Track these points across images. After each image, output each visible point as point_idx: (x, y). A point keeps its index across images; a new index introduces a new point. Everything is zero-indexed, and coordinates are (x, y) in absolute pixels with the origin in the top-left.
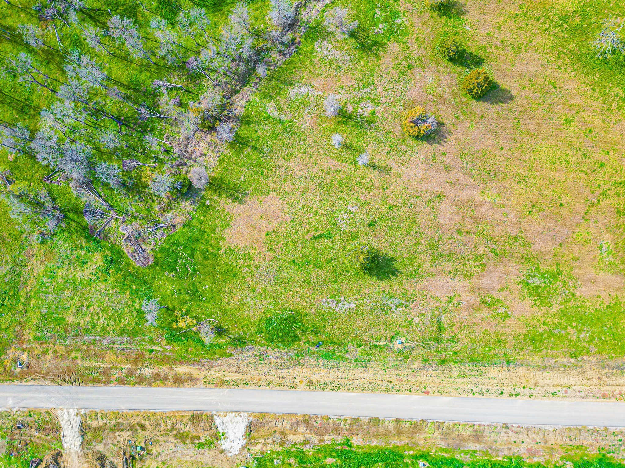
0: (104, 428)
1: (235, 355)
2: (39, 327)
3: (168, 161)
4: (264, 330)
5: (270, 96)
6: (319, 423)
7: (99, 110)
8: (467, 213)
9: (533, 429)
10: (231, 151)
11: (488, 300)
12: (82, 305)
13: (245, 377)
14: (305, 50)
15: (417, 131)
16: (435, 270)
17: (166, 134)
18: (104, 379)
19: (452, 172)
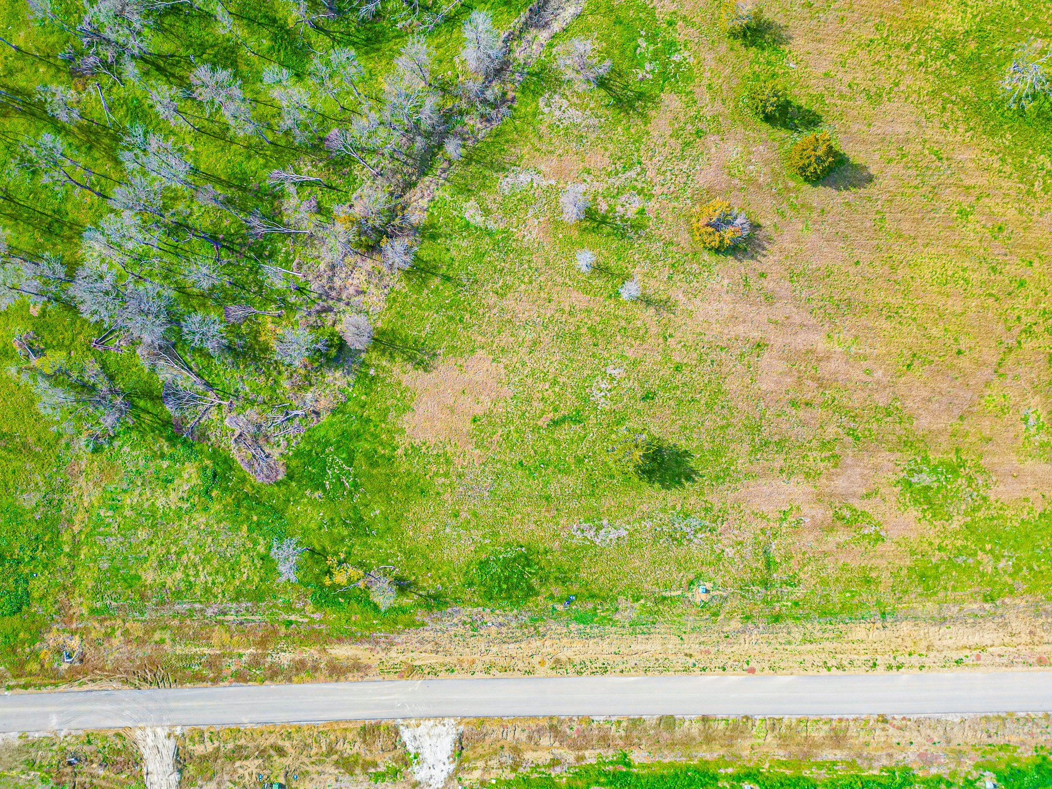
0: (215, 755)
1: (430, 624)
2: (97, 593)
3: (301, 305)
4: (477, 580)
5: (469, 190)
6: (575, 729)
7: (181, 225)
8: (805, 372)
9: (928, 721)
10: (407, 285)
11: (846, 513)
12: (168, 553)
13: (448, 659)
14: (523, 111)
15: (717, 239)
16: (757, 468)
17: (297, 261)
18: (212, 675)
19: (778, 305)
